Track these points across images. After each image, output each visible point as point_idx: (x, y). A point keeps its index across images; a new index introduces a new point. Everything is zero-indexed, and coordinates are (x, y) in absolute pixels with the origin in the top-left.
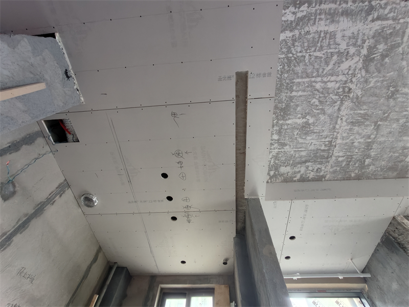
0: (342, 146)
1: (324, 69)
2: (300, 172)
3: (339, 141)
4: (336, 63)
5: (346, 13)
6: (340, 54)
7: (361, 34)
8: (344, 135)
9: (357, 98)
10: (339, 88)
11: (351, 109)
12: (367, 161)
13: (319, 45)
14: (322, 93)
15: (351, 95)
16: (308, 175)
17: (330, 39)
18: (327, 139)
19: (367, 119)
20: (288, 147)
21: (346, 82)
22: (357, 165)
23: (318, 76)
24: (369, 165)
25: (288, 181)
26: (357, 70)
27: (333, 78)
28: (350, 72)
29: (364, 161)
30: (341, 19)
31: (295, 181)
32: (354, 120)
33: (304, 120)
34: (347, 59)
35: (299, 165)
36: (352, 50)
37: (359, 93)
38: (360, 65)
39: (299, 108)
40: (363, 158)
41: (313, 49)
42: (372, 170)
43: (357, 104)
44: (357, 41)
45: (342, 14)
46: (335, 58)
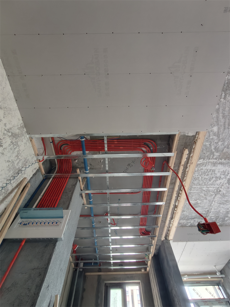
0: (214, 212)
1: (208, 183)
2: (190, 222)
3: (212, 210)
4: (214, 180)
5: (221, 163)
6: (216, 177)
7: (227, 171)
8: (215, 208)
9: (224, 194)
10: (215, 190)
11: (220, 198)
12: (226, 219)
13: (207, 174)
14: (206, 192)
15: (220, 193)
16: (195, 224)
17: (212, 172)
18: (207, 209)
19: (228, 202)
20: (185, 212)
21: (218, 188)
22: (221, 220)
23: (205, 185)
24: (227, 220)
25: (183, 226)
26: (224, 184)
27: (212, 186)
28: (221, 184)
29: (225, 218)
30: (219, 165)
31: (187, 226)
32: (221, 202)
33: (196, 202)
34: (220, 180)
35: (191, 220)
36: (222, 176)
37: (225, 192)
38: (226, 182)
39: (193, 197)
40: (224, 217)
41: (204, 175)
42: (228, 222)
43: (223, 196)
44: (225, 173)
45: (219, 164)
46: (214, 179)
